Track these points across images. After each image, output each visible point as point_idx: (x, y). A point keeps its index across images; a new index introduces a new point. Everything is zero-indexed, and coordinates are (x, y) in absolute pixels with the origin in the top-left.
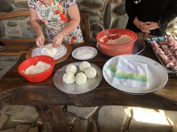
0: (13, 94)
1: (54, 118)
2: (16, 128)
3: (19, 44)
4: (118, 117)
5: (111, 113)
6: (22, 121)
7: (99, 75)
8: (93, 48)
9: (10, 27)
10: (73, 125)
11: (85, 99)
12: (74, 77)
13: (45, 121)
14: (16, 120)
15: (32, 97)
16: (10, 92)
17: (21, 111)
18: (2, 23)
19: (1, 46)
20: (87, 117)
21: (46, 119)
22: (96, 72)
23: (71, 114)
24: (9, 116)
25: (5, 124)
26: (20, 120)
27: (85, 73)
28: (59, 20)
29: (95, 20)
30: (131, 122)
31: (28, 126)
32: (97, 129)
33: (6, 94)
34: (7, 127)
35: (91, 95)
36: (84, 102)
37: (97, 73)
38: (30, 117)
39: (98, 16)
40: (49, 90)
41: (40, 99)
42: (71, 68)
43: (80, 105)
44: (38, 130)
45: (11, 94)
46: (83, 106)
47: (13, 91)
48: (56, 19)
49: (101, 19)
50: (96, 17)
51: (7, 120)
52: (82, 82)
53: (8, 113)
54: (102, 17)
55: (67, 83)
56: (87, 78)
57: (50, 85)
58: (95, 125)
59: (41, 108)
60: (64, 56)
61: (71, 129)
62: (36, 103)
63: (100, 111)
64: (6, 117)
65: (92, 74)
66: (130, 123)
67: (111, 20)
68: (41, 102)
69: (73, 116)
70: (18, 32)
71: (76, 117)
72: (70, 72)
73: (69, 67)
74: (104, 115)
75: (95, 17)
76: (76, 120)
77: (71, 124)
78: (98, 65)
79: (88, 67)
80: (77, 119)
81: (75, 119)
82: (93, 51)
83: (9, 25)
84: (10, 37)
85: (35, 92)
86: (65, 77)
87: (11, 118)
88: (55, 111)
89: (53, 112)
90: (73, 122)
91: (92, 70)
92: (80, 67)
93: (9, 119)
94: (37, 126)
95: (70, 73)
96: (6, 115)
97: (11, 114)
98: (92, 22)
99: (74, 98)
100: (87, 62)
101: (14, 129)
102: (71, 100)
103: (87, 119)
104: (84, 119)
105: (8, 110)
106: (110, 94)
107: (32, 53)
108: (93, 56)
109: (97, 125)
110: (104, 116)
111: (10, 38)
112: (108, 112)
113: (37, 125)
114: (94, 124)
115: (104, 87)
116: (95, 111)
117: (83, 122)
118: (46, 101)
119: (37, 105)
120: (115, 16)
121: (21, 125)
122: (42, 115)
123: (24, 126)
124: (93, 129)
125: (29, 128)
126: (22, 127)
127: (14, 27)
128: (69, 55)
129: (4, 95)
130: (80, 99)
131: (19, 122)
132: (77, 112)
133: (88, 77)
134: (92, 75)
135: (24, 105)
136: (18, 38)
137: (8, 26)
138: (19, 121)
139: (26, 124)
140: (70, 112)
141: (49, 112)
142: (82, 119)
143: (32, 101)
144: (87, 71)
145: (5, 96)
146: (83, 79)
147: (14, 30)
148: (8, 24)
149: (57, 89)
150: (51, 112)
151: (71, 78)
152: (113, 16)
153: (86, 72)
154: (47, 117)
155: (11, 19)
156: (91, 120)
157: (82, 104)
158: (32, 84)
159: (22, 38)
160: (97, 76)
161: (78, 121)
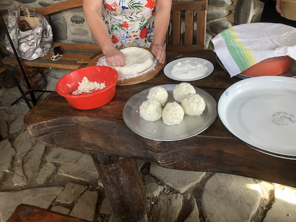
0: (56, 128)
1: (122, 182)
2: (64, 187)
3: (84, 53)
4: (241, 199)
5: (230, 190)
6: (75, 178)
7: (210, 111)
8: (206, 62)
9: (75, 24)
10: (156, 200)
11: (177, 154)
12: (160, 110)
13: (106, 183)
14: (66, 175)
15: (85, 138)
16: (51, 123)
17: (76, 161)
18: (63, 17)
19: (58, 54)
20: (183, 190)
21: (109, 181)
22: (205, 106)
23: (155, 179)
24: (57, 166)
25: (50, 178)
26: (72, 175)
27: (182, 105)
28: (144, 5)
29: (218, 13)
30: (267, 213)
31: (82, 187)
32: (200, 214)
33: (45, 127)
34: (52, 183)
35: (189, 147)
36: (174, 160)
37: (206, 108)
38: (89, 173)
39: (225, 7)
40: (114, 127)
41: (99, 142)
42: (158, 92)
43: (167, 163)
44: (97, 196)
45: (53, 128)
46: (171, 165)
47: (55, 123)
48: (139, 3)
49: (230, 12)
50: (221, 8)
51: (53, 173)
52: (175, 120)
53: (56, 162)
54: (233, 8)
55: (146, 119)
56: (185, 115)
57: (116, 120)
58: (196, 206)
59: (99, 159)
60: (149, 74)
61: (152, 206)
62: (91, 149)
63: (209, 182)
64: (53, 167)
65: (195, 107)
66: (267, 216)
67: (249, 15)
68: (99, 148)
69: (159, 183)
70: (86, 33)
71: (163, 187)
72: (154, 99)
73: (154, 90)
74: (216, 192)
75: (219, 8)
76: (163, 192)
77: (153, 198)
78: (210, 93)
79: (190, 94)
80: (164, 189)
81: (160, 189)
82: (206, 66)
83: (73, 21)
84: (73, 41)
85: (91, 130)
86: (143, 107)
87: (59, 170)
88: (124, 169)
89: (122, 170)
90: (156, 194)
91: (197, 100)
92: (175, 92)
93: (57, 170)
94: (97, 190)
95: (154, 102)
96: (53, 165)
97: (60, 164)
98: (211, 17)
99: (156, 148)
100: (189, 84)
101: (62, 188)
102: (150, 152)
103: (183, 194)
104: (177, 192)
105: (57, 157)
106: (229, 150)
107: (98, 63)
108: (203, 74)
109: (200, 207)
110: (216, 194)
111: (74, 43)
112: (224, 186)
113: (97, 188)
114: (194, 203)
115: (216, 135)
116: (199, 181)
117: (174, 197)
118: (109, 148)
119: (94, 154)
120: (259, 6)
121: (72, 184)
122: (102, 173)
123: (77, 187)
124: (191, 214)
125: (84, 192)
126: (74, 187)
127: (81, 24)
128: (158, 71)
129: (42, 127)
130: (167, 151)
131: (71, 178)
132: (166, 177)
133: (188, 112)
134: (195, 109)
135: (81, 153)
136: (84, 42)
137: (71, 23)
138: (70, 176)
139: (80, 183)
140: (154, 175)
141: (114, 168)
142: (173, 191)
143: (85, 145)
144: (186, 100)
145: (42, 130)
146: (176, 115)
147: (80, 29)
148: (71, 19)
149: (127, 127)
150: (117, 169)
151: (155, 111)
152: (255, 6)
153: (184, 102)
154: (110, 177)
155: (76, 10)
156: (189, 197)
157: (169, 162)
158: (88, 115)
159: (91, 43)
160: (205, 112)
161: (166, 194)
